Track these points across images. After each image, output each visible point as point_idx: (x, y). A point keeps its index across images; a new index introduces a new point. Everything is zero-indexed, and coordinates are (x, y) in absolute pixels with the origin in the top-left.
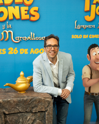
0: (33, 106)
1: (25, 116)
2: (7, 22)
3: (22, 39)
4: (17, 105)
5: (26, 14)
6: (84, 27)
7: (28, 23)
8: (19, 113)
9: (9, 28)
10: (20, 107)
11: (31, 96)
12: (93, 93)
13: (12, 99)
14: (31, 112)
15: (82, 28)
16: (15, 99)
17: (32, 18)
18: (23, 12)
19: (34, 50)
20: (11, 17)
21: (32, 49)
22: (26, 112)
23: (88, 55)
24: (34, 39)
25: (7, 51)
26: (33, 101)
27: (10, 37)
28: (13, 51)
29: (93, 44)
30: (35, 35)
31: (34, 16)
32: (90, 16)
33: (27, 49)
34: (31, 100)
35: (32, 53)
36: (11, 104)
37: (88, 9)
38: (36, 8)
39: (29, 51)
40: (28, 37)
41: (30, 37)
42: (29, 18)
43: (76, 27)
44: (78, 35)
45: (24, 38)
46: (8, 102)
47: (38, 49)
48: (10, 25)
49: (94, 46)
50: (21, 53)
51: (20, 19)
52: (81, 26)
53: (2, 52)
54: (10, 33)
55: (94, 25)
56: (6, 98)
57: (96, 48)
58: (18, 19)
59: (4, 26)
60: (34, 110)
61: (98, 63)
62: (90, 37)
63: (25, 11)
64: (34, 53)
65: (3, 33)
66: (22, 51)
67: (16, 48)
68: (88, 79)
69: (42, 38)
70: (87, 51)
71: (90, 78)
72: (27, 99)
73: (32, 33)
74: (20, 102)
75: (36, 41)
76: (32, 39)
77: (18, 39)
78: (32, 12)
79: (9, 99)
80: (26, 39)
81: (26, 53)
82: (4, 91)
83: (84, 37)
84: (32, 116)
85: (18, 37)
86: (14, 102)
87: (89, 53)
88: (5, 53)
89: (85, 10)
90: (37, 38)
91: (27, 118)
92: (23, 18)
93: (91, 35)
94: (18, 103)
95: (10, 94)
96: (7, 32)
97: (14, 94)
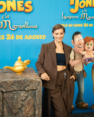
0: (26, 85)
1: (20, 93)
2: (6, 13)
3: (18, 27)
4: (12, 84)
5: (21, 7)
6: (70, 17)
7: (23, 14)
8: (14, 91)
9: (7, 18)
10: (15, 86)
11: (24, 77)
12: (76, 72)
13: (9, 80)
14: (24, 90)
15: (68, 18)
16: (11, 80)
17: (27, 10)
18: (19, 5)
19: (28, 36)
20: (9, 9)
21: (26, 36)
22: (20, 90)
23: (72, 40)
24: (28, 27)
25: (6, 37)
26: (26, 82)
27: (8, 25)
28: (10, 37)
29: (76, 32)
30: (29, 24)
31: (28, 8)
32: (74, 9)
33: (22, 36)
34: (24, 80)
35: (26, 39)
36: (7, 84)
37: (73, 3)
38: (30, 2)
39: (24, 37)
40: (23, 26)
41: (25, 26)
42: (24, 10)
43: (63, 18)
44: (64, 24)
45: (20, 27)
46: (6, 82)
47: (31, 36)
48: (8, 16)
49: (77, 33)
50: (17, 39)
51: (17, 11)
52: (67, 17)
53: (1, 38)
54: (8, 22)
55: (78, 17)
56: (3, 78)
57: (79, 35)
58: (15, 11)
59: (3, 16)
60: (27, 88)
61: (80, 47)
62: (74, 26)
63: (21, 4)
64: (27, 39)
65: (2, 23)
66: (18, 37)
67: (13, 35)
68: (72, 60)
69: (35, 26)
70: (72, 37)
71: (73, 59)
72: (21, 80)
73: (26, 23)
74: (15, 82)
75: (30, 29)
76: (26, 27)
77: (15, 27)
78: (26, 5)
79: (6, 80)
80: (21, 27)
81: (21, 38)
82: (3, 71)
83: (69, 26)
84: (25, 93)
85: (15, 26)
86: (10, 82)
87: (73, 39)
88: (3, 38)
89: (71, 4)
90: (31, 27)
91: (21, 95)
92: (19, 10)
93: (75, 24)
94: (13, 83)
95: (7, 74)
96: (6, 21)
97: (10, 75)
